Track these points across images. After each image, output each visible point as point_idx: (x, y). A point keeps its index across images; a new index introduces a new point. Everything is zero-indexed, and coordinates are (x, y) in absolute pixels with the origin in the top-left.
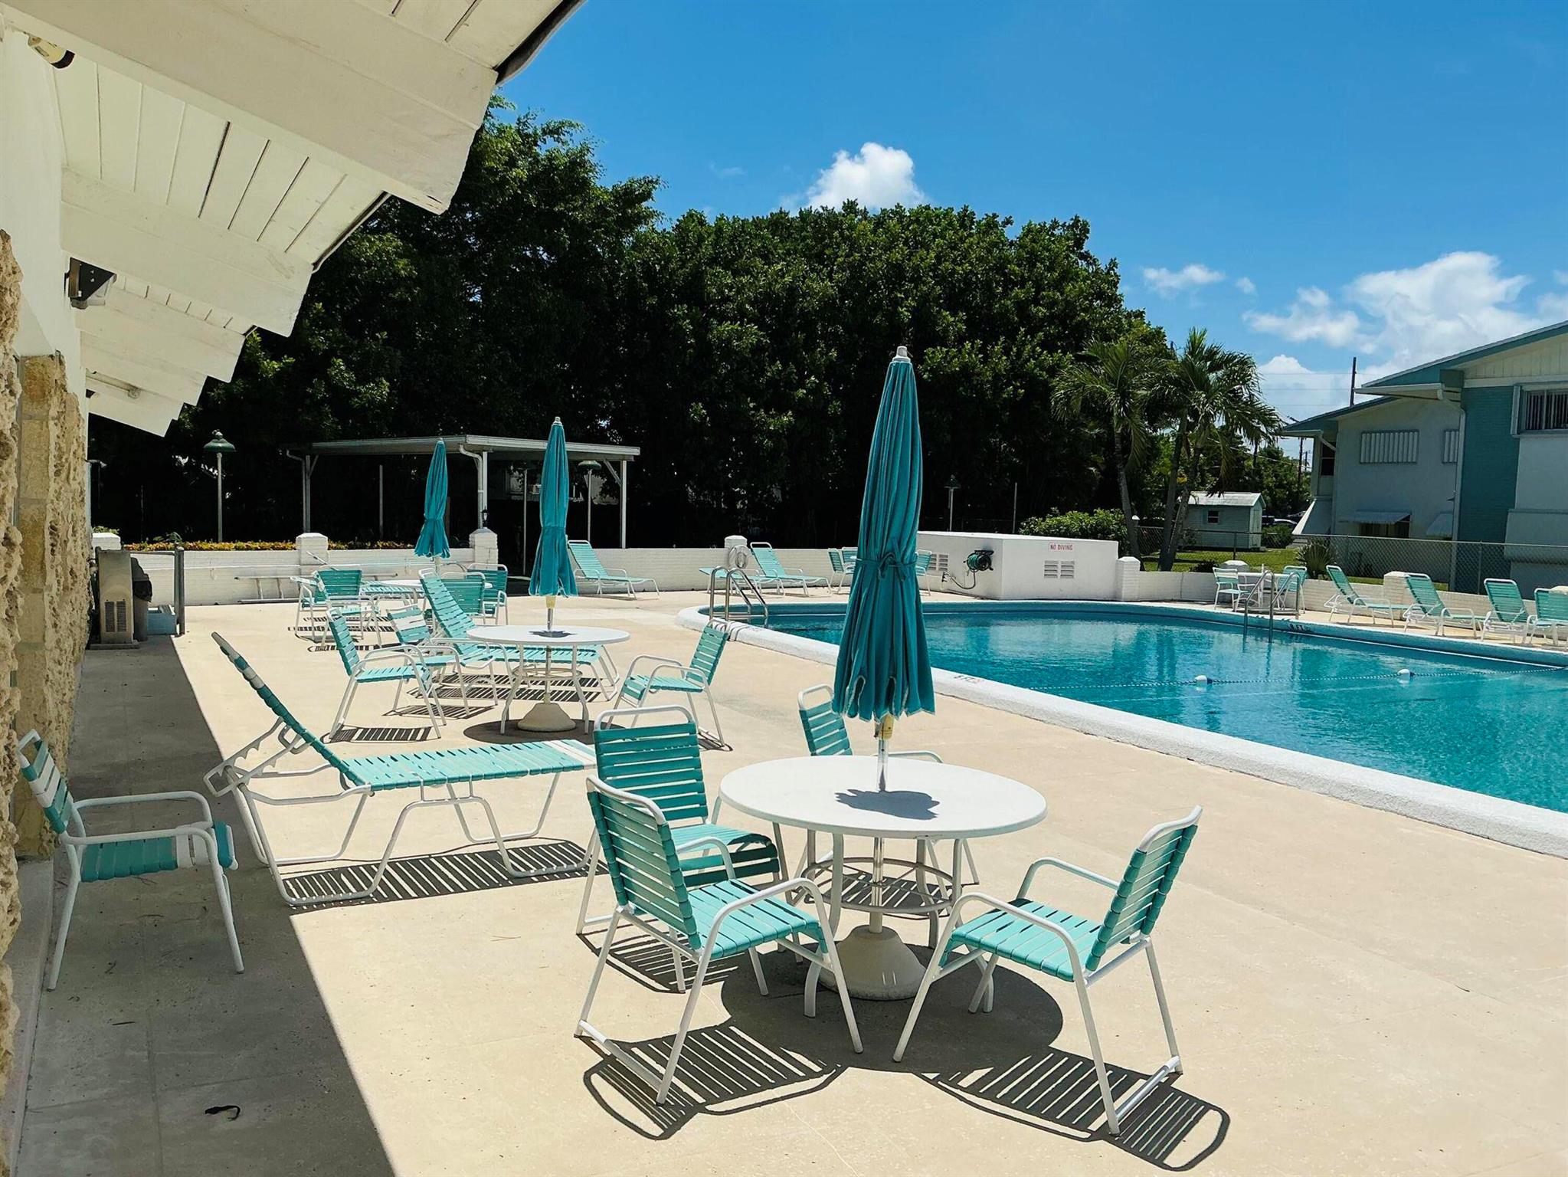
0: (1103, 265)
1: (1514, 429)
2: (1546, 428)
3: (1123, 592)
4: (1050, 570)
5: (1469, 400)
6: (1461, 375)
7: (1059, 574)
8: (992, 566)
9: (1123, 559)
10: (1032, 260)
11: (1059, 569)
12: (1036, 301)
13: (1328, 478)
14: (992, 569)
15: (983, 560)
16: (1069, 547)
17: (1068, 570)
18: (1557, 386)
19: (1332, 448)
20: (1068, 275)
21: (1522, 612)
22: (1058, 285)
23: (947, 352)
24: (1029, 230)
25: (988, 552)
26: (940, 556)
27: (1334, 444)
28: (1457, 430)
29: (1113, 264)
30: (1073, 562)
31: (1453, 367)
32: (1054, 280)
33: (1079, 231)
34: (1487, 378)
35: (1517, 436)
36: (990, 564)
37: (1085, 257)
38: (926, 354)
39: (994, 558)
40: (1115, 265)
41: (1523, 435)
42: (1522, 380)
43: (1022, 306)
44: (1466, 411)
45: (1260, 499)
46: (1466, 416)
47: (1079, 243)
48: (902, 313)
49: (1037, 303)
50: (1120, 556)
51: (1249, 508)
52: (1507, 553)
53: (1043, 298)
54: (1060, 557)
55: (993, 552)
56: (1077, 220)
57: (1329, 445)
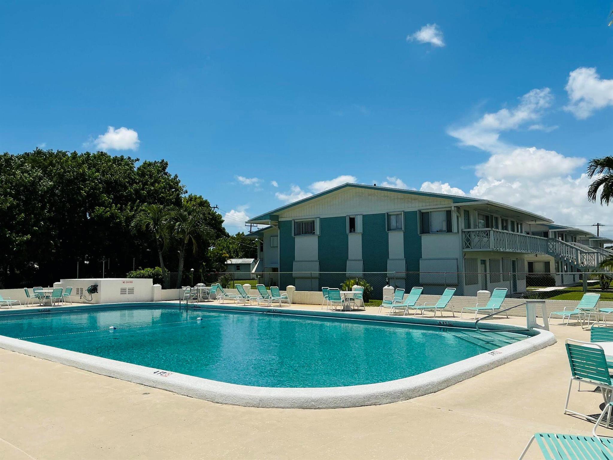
0: (172, 177)
1: (293, 235)
2: (302, 234)
3: (155, 298)
4: (123, 291)
5: (281, 225)
6: (277, 217)
7: (127, 293)
8: (98, 292)
9: (155, 285)
10: (143, 175)
11: (127, 291)
12: (143, 189)
13: (262, 252)
14: (97, 293)
15: (94, 289)
16: (131, 282)
17: (131, 291)
18: (305, 220)
19: (262, 242)
20: (157, 181)
21: (267, 295)
22: (153, 184)
23: (105, 209)
24: (145, 163)
25: (96, 286)
26: (81, 288)
27: (262, 241)
28: (278, 236)
29: (176, 176)
30: (133, 288)
31: (274, 214)
32: (152, 182)
33: (164, 165)
34: (286, 217)
35: (294, 237)
36: (97, 291)
37: (166, 174)
38: (95, 209)
39: (98, 288)
40: (177, 177)
41: (296, 236)
42: (294, 218)
43: (137, 191)
44: (280, 229)
45: (254, 260)
46: (280, 230)
47: (164, 169)
48: (82, 193)
49: (143, 190)
50: (153, 285)
51: (250, 264)
52: (293, 275)
53: (146, 188)
54: (127, 286)
55: (98, 286)
56: (163, 161)
57: (261, 241)
